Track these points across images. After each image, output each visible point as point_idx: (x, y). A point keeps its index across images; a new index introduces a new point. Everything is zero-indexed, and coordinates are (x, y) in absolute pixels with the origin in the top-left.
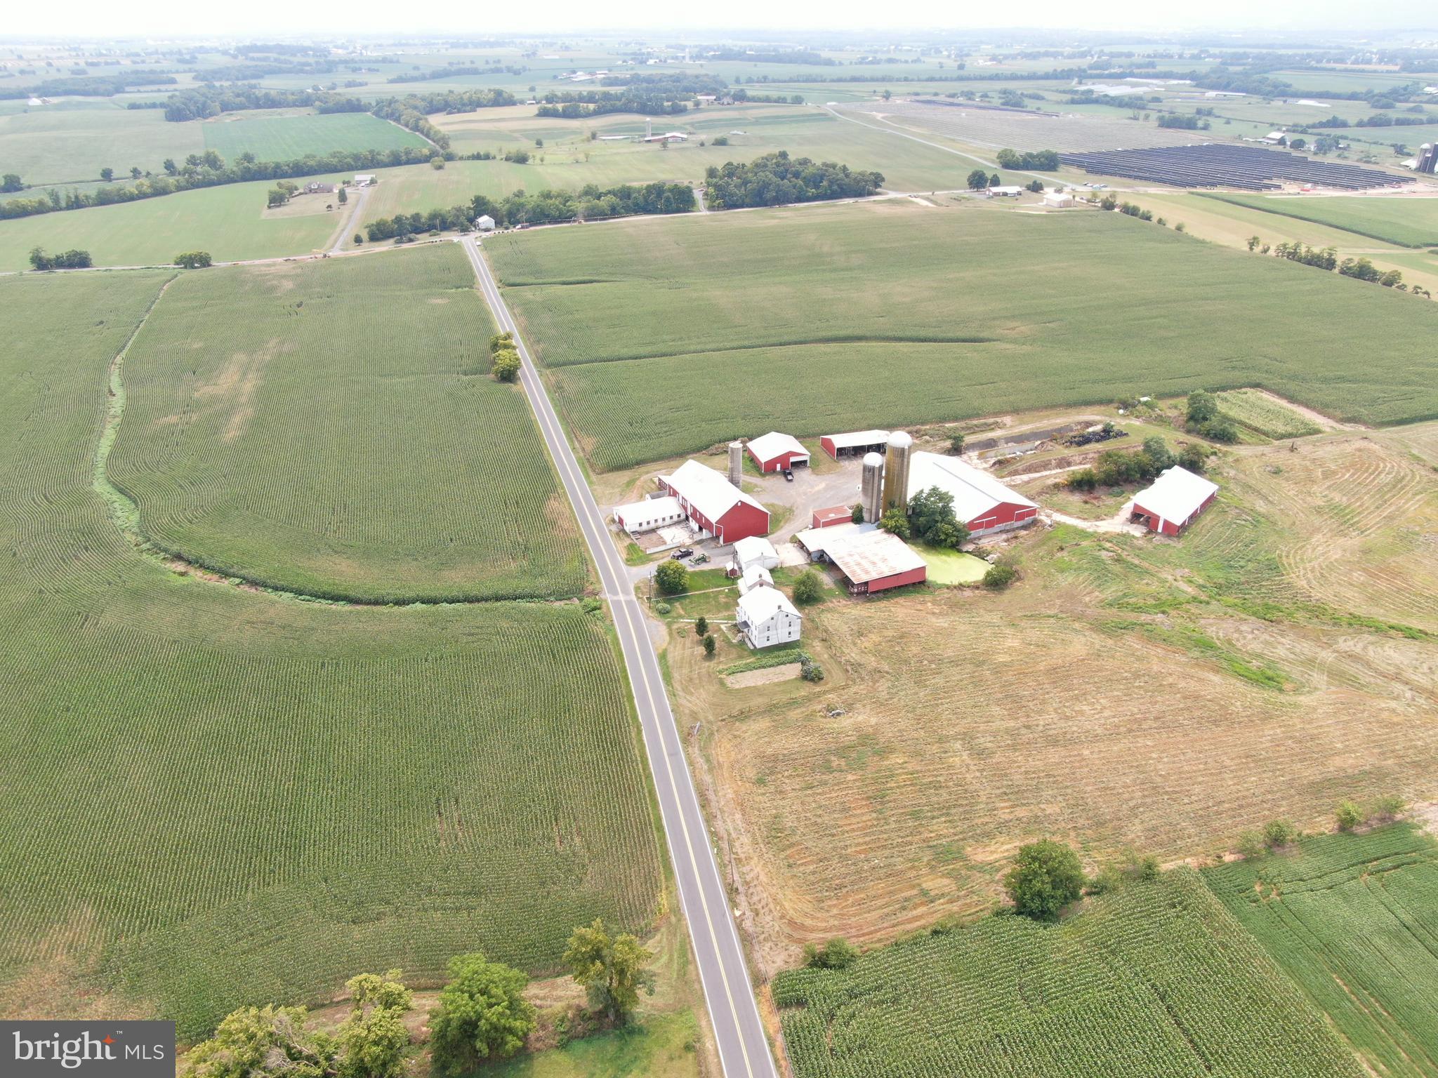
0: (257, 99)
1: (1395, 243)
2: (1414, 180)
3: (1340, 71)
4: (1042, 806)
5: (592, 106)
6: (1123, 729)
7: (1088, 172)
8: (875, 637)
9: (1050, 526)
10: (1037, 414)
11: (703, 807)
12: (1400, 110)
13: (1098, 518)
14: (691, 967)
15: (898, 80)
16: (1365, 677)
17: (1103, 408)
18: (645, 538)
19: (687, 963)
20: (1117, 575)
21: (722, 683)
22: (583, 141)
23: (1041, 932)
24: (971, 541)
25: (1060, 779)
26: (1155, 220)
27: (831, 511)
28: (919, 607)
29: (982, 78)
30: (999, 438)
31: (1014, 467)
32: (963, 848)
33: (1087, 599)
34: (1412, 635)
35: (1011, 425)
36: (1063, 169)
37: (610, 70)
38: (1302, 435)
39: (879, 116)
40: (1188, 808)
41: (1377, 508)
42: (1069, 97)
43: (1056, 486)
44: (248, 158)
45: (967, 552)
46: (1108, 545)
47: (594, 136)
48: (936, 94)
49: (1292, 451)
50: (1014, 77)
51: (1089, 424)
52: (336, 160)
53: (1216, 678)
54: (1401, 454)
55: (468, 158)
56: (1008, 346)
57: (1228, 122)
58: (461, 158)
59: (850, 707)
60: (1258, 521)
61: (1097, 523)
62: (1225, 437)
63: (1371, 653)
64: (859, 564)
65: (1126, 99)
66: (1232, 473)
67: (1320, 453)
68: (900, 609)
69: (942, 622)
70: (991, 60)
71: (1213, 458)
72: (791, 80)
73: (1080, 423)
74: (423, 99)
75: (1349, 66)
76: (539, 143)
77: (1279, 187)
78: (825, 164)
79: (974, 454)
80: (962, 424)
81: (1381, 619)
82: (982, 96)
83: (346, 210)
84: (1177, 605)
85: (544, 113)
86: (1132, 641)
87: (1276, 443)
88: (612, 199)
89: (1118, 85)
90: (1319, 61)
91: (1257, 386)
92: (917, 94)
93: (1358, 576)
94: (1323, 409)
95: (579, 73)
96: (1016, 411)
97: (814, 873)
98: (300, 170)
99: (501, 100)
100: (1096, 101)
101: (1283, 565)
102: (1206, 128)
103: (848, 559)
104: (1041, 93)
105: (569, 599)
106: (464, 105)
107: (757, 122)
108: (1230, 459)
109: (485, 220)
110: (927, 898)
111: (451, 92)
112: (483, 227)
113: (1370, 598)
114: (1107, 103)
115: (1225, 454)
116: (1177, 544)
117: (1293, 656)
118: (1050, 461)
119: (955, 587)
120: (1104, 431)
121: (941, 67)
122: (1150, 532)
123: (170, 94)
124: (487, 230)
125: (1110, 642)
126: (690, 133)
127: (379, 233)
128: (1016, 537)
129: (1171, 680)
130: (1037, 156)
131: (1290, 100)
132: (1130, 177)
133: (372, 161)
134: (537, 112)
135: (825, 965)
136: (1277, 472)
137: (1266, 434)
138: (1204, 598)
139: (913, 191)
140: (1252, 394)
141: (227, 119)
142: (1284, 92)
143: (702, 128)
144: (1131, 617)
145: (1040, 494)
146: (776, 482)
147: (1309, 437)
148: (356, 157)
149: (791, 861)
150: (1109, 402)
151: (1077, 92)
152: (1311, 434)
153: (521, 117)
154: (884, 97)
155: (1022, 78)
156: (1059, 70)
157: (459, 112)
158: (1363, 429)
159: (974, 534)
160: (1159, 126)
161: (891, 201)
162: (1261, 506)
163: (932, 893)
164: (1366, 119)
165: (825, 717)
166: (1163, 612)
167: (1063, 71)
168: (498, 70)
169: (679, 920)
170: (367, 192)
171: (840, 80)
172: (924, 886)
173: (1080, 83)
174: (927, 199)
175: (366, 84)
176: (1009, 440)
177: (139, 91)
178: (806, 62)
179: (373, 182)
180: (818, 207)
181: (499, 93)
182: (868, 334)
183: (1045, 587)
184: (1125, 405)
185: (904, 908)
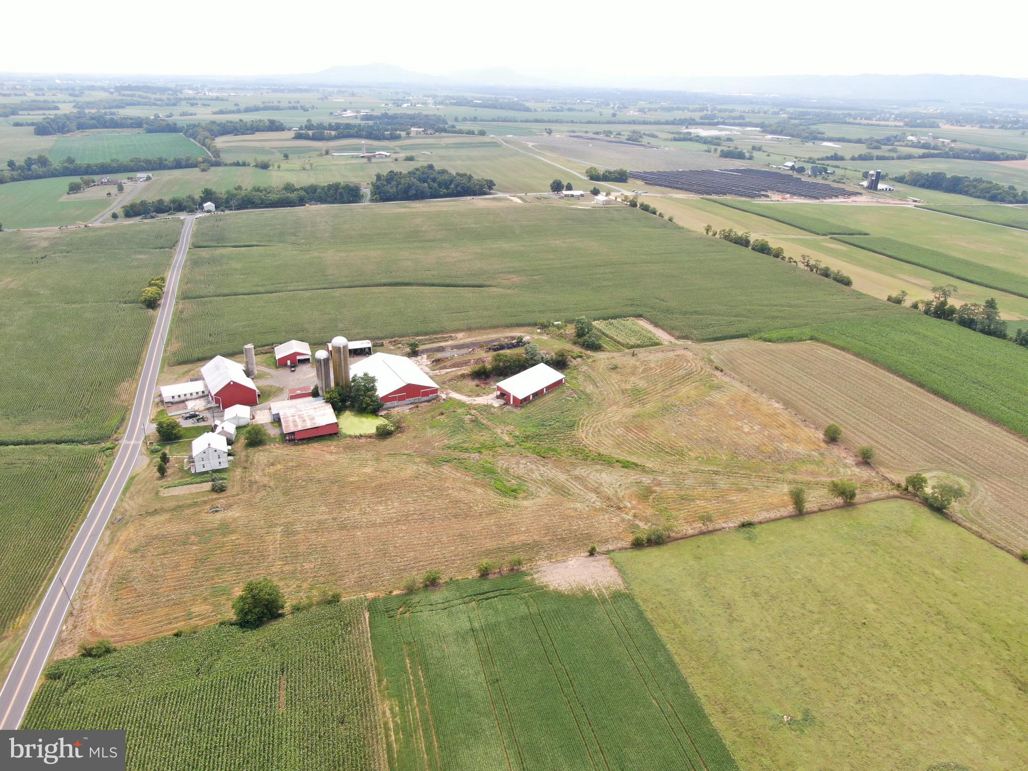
0: (105, 122)
1: (811, 232)
2: (861, 194)
3: (864, 125)
4: (304, 564)
5: (333, 133)
6: (394, 520)
7: (646, 183)
8: (279, 467)
9: (444, 400)
10: (483, 331)
11: (89, 565)
12: (884, 150)
13: (478, 395)
14: (11, 659)
15: (567, 122)
16: (576, 488)
17: (530, 328)
18: (174, 407)
19: (11, 657)
20: (467, 430)
21: (157, 493)
22: (318, 155)
23: (240, 634)
24: (387, 409)
25: (329, 548)
26: (658, 213)
27: (298, 389)
28: (325, 449)
29: (624, 123)
30: (447, 346)
31: (445, 364)
32: (233, 588)
33: (437, 444)
34: (626, 465)
35: (462, 338)
36: (631, 181)
37: (373, 110)
38: (647, 346)
39: (530, 144)
40: (396, 565)
41: (664, 390)
42: (672, 136)
43: (463, 376)
44: (71, 161)
45: (381, 416)
46: (473, 412)
47: (327, 153)
48: (586, 132)
49: (633, 356)
50: (645, 123)
51: (513, 338)
52: (133, 163)
53: (479, 491)
54: (702, 359)
55: (231, 165)
56: (499, 290)
57: (769, 155)
58: (226, 165)
59: (229, 507)
60: (580, 398)
61: (476, 399)
62: (596, 347)
63: (591, 477)
64: (294, 421)
65: (709, 139)
66: (585, 368)
67: (651, 357)
68: (311, 451)
69: (332, 458)
70: (639, 111)
71: (579, 360)
72: (493, 120)
73: (507, 338)
74: (219, 125)
75: (874, 122)
76: (286, 156)
77: (767, 196)
78: (458, 174)
79: (425, 356)
80: (427, 337)
81: (615, 456)
82: (617, 134)
83: (120, 197)
84: (491, 448)
85: (299, 137)
86: (446, 469)
87: (627, 351)
88: (302, 193)
89: (710, 129)
90: (855, 118)
91: (639, 316)
92: (574, 132)
93: (620, 431)
94: (670, 330)
95: (348, 111)
96: (469, 329)
97: (128, 604)
98: (105, 169)
99: (274, 127)
100: (691, 140)
101: (579, 424)
102: (751, 158)
103: (291, 419)
104: (656, 133)
105: (98, 443)
106: (247, 129)
107: (447, 147)
108: (590, 360)
109: (209, 205)
110: (189, 616)
111: (241, 120)
112: (206, 209)
113: (617, 444)
114: (697, 141)
115: (589, 357)
116: (518, 411)
117: (539, 478)
118: (470, 360)
119: (356, 437)
120: (518, 342)
121: (601, 115)
122: (504, 404)
123: (45, 117)
124: (209, 211)
125: (432, 469)
126: (395, 153)
127: (132, 211)
128: (417, 407)
129: (450, 492)
130: (615, 172)
131: (817, 142)
132: (671, 187)
133: (160, 164)
134: (294, 136)
135: (90, 655)
136: (615, 368)
137: (622, 345)
138: (513, 444)
139: (516, 192)
140: (630, 322)
141: (79, 135)
142: (816, 137)
143: (405, 149)
144: (456, 454)
145: (450, 380)
146: (284, 373)
147: (651, 348)
148: (148, 162)
149: (119, 597)
150: (535, 325)
151: (681, 133)
152: (653, 346)
153: (282, 139)
154: (547, 133)
155: (650, 123)
156: (678, 118)
157: (243, 134)
158: (690, 343)
159: (388, 404)
160: (720, 156)
161: (494, 199)
162: (590, 389)
163: (194, 614)
164: (856, 156)
165: (207, 513)
166: (479, 452)
167: (680, 119)
168: (295, 108)
169: (24, 632)
170: (141, 185)
171: (527, 121)
172: (192, 610)
173: (687, 128)
174: (521, 198)
175: (195, 114)
176: (453, 347)
177: (29, 114)
178: (511, 109)
179: (149, 178)
180: (445, 201)
181: (272, 122)
182: (412, 281)
183: (415, 437)
184: (544, 327)
185: (170, 623)
